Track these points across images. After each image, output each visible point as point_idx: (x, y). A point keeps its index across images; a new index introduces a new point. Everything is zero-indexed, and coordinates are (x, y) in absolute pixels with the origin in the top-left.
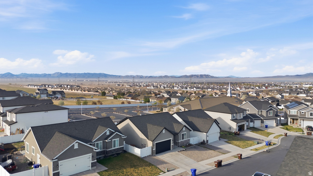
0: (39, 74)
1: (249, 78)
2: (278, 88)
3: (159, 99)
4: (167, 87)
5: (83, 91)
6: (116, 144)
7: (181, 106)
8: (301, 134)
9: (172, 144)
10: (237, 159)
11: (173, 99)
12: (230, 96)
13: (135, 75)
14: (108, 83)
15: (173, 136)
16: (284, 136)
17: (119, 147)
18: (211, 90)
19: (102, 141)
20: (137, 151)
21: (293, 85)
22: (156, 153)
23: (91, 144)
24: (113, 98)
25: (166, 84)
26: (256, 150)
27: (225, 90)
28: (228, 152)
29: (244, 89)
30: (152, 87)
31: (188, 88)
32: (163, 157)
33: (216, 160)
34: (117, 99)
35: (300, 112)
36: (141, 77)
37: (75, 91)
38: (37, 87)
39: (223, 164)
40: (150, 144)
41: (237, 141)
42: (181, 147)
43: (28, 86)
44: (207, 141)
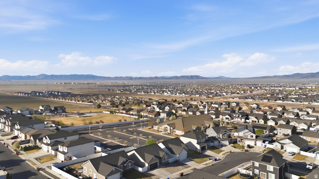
0: (22, 76)
1: (238, 78)
2: (262, 92)
3: (150, 113)
4: (157, 92)
5: (77, 101)
6: (129, 165)
7: (168, 125)
8: (241, 150)
9: (158, 164)
10: (193, 171)
11: (162, 114)
12: (207, 113)
13: (124, 77)
14: (98, 86)
15: (159, 160)
16: (229, 153)
17: (131, 167)
18: (198, 96)
19: (122, 165)
20: (140, 169)
21: (277, 88)
22: (150, 170)
23: (117, 167)
24: (109, 112)
25: (156, 88)
26: (207, 164)
27: (212, 96)
28: (190, 167)
29: (230, 93)
30: (143, 92)
31: (177, 94)
32: (154, 172)
33: (180, 173)
34: (113, 113)
35: (245, 135)
36: (131, 78)
37: (69, 100)
38: (28, 95)
39: (184, 174)
40: (147, 165)
41: (198, 158)
42: (164, 165)
43: (18, 94)
44: (179, 160)
